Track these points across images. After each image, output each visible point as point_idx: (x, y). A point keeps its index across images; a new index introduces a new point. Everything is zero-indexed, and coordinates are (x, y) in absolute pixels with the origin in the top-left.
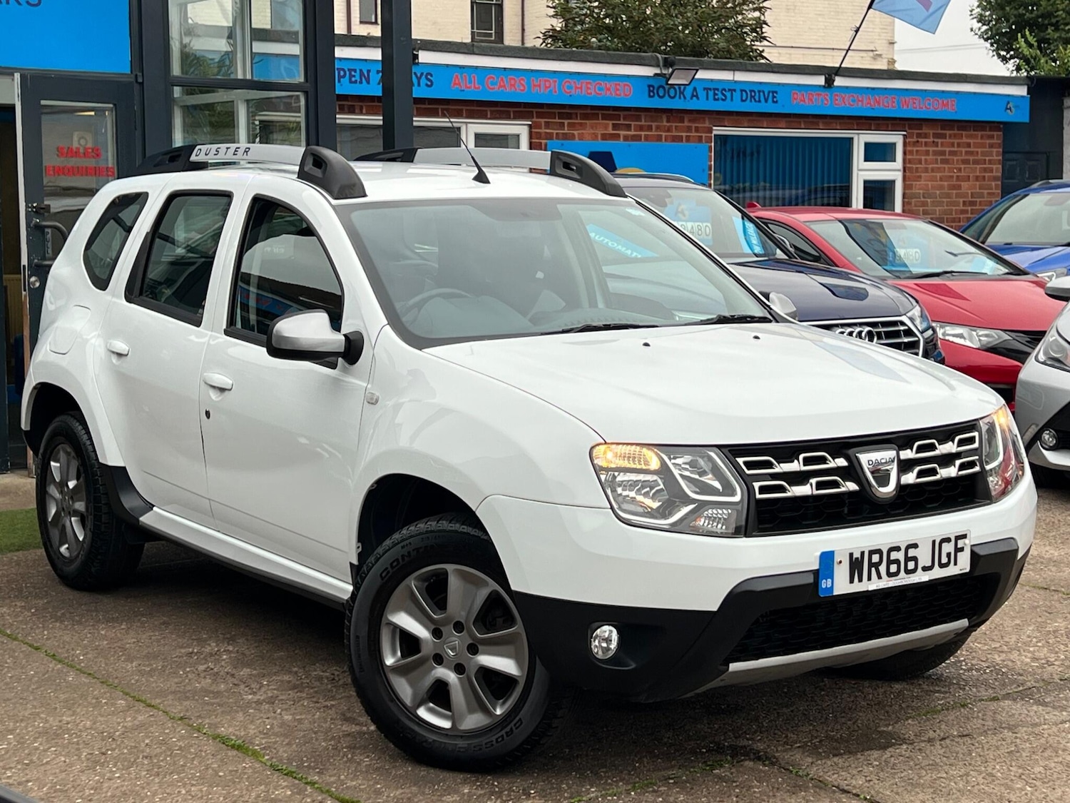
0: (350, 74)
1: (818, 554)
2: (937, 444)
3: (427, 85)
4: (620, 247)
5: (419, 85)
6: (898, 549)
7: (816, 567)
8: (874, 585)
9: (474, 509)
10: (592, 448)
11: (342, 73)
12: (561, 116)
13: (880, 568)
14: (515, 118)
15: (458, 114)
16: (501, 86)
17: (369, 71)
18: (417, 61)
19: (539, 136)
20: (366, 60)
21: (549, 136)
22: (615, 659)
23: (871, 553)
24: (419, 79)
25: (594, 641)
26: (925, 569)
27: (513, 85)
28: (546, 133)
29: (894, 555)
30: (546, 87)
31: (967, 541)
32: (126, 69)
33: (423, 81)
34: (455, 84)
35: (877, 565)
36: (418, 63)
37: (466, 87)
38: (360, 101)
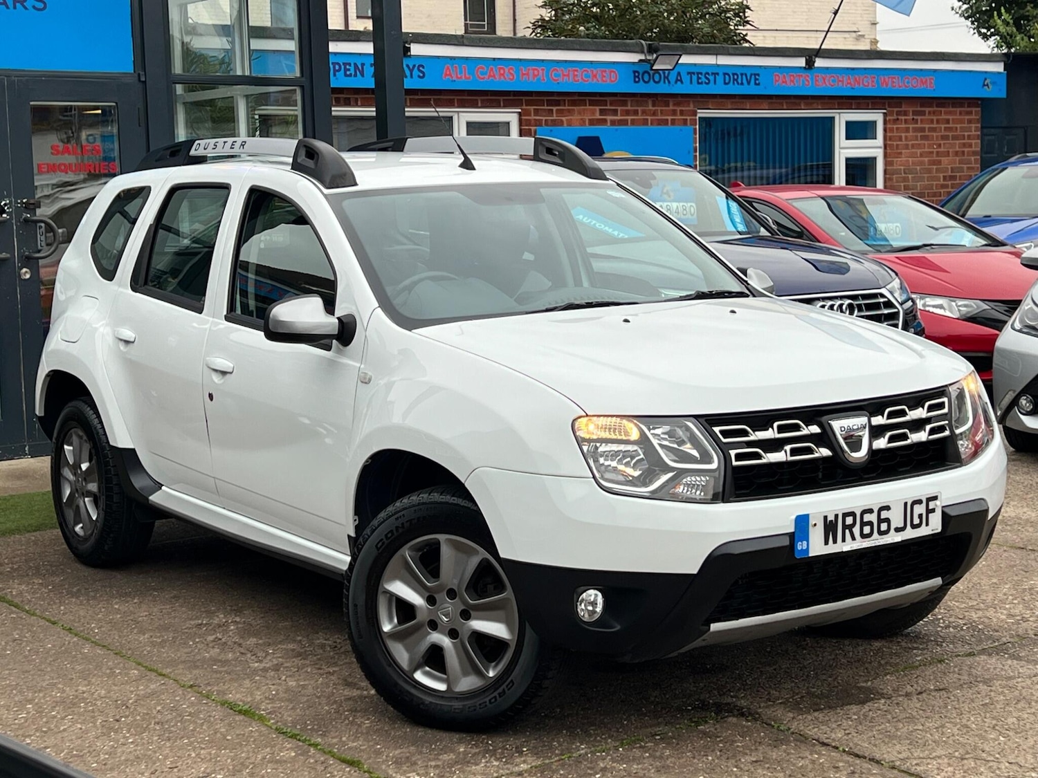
0: (345, 67)
1: (794, 517)
2: (907, 410)
3: (419, 76)
4: (607, 228)
5: (412, 76)
6: (870, 511)
7: (792, 530)
8: (849, 546)
9: (463, 482)
10: (574, 420)
11: (337, 67)
12: (550, 103)
13: (854, 529)
14: (505, 107)
15: (450, 104)
16: (490, 76)
17: (363, 65)
18: (409, 54)
19: (529, 123)
20: (360, 54)
21: (538, 123)
22: (600, 622)
23: (845, 515)
24: (411, 71)
25: (581, 604)
26: (898, 530)
27: (503, 75)
28: (535, 119)
29: (867, 518)
30: (535, 76)
31: (938, 502)
32: (129, 68)
33: (416, 72)
34: (446, 75)
35: (851, 527)
36: (410, 56)
37: (457, 77)
38: (355, 94)
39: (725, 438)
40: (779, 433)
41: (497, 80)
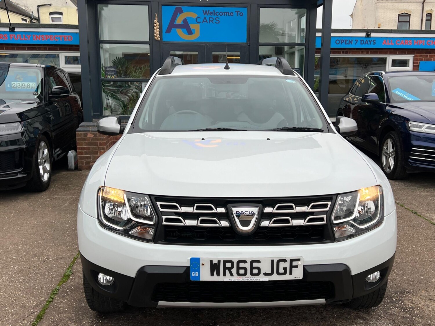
0: (345, 41)
1: (190, 258)
2: (294, 206)
3: (373, 44)
4: (406, 97)
6: (245, 262)
7: (188, 264)
8: (228, 278)
11: (342, 41)
12: (427, 53)
13: (232, 270)
14: (408, 54)
15: (386, 53)
16: (402, 43)
17: (352, 40)
18: (370, 36)
19: (417, 60)
20: (351, 37)
21: (421, 60)
23: (225, 262)
24: (370, 42)
26: (265, 274)
27: (407, 43)
28: (420, 59)
29: (242, 265)
30: (420, 43)
31: (299, 263)
32: (245, 41)
33: (372, 42)
34: (384, 43)
35: (230, 269)
36: (369, 37)
37: (388, 44)
38: (350, 50)
39: (161, 208)
40: (196, 209)
41: (405, 44)
